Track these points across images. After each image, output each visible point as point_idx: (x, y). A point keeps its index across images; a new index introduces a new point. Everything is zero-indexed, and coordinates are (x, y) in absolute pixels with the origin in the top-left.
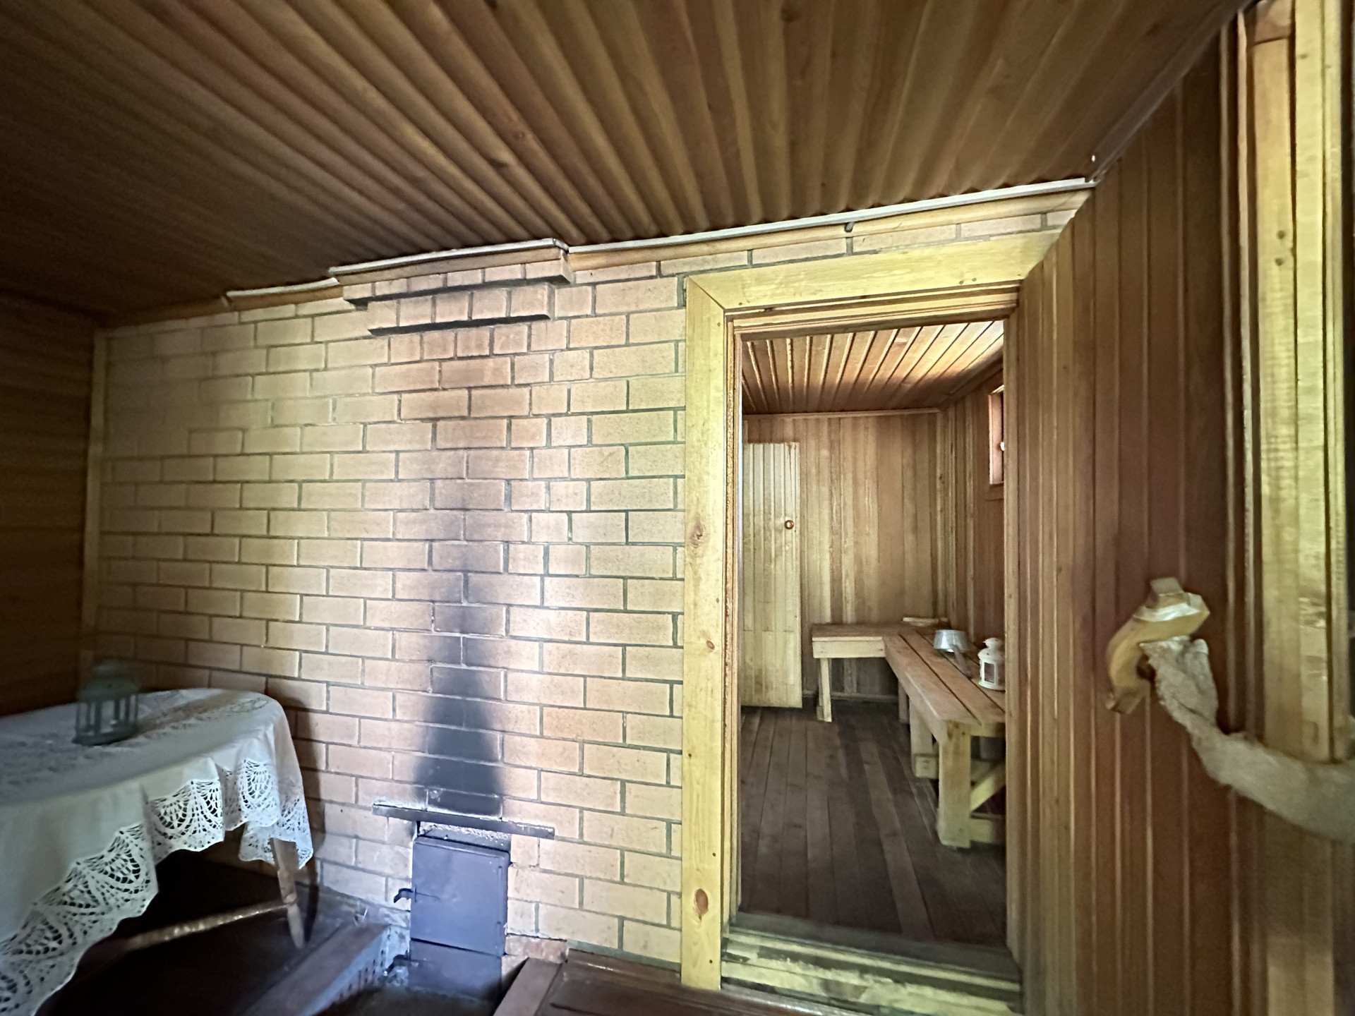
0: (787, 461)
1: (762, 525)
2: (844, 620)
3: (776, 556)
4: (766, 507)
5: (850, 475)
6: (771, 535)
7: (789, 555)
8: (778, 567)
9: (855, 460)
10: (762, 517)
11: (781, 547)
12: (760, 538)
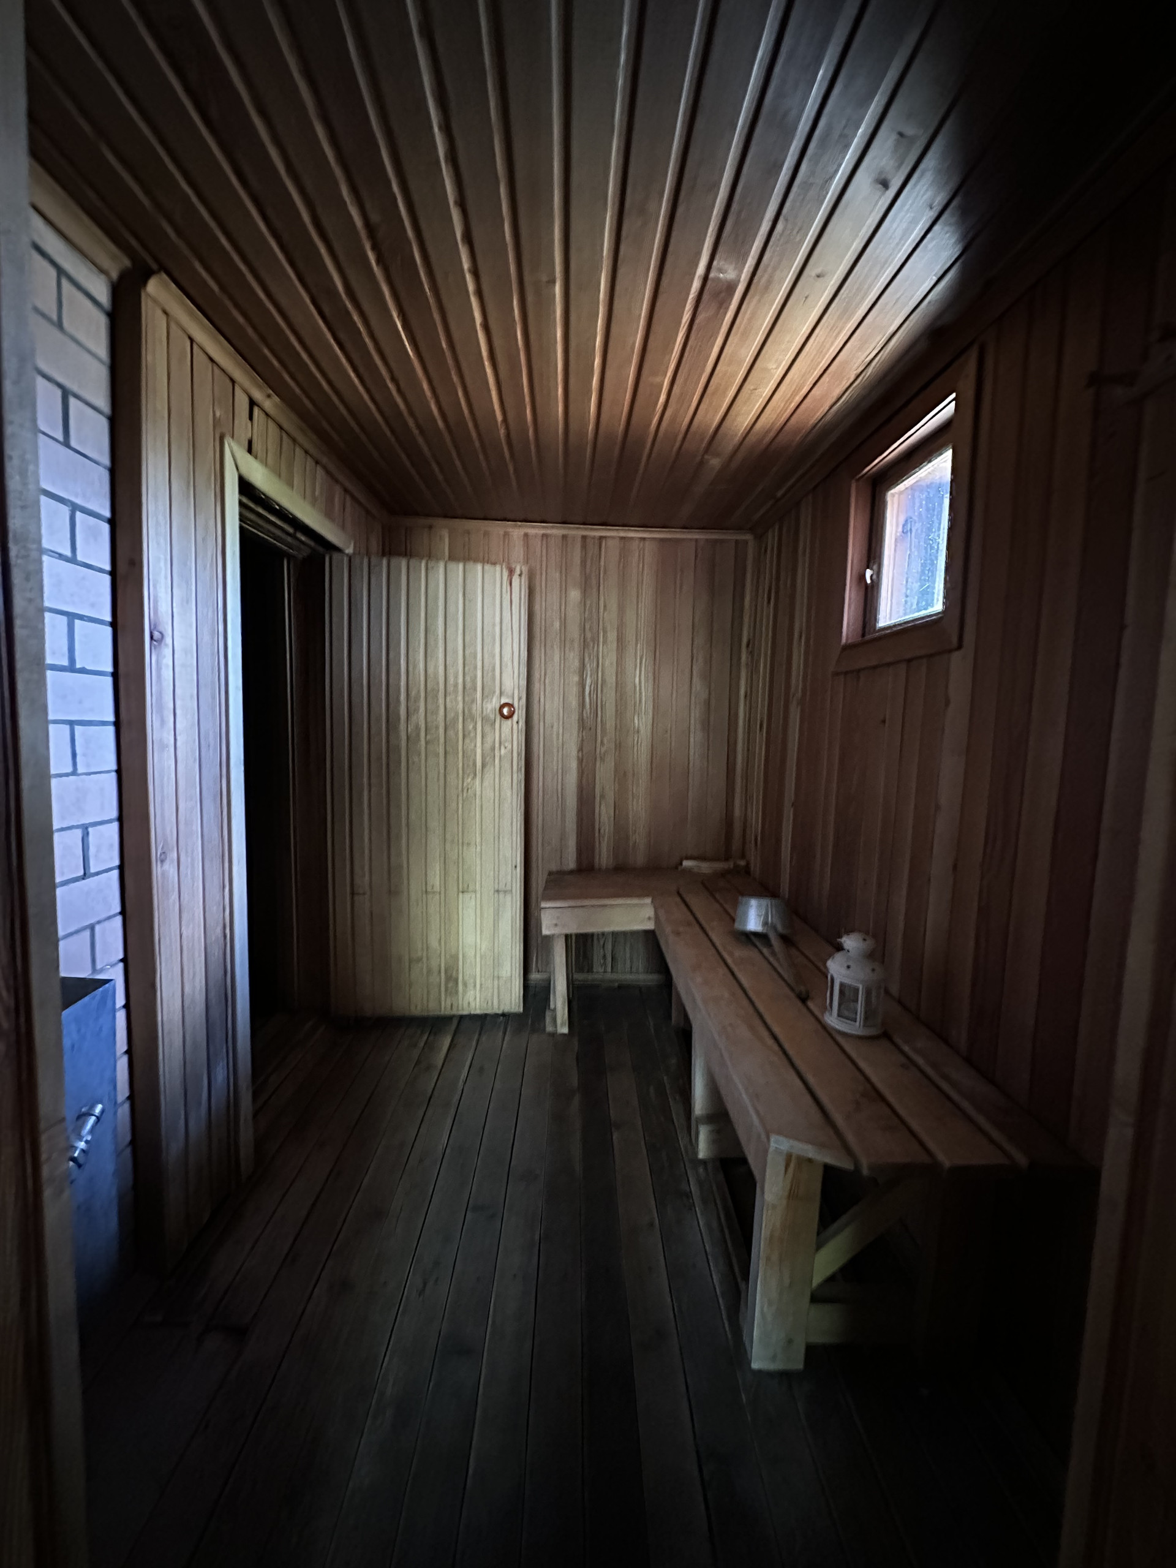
0: (506, 597)
1: (460, 711)
2: (597, 866)
3: (483, 766)
4: (468, 679)
5: (612, 636)
6: (475, 728)
7: (507, 766)
8: (486, 784)
9: (621, 609)
10: (460, 698)
11: (493, 749)
12: (457, 734)
